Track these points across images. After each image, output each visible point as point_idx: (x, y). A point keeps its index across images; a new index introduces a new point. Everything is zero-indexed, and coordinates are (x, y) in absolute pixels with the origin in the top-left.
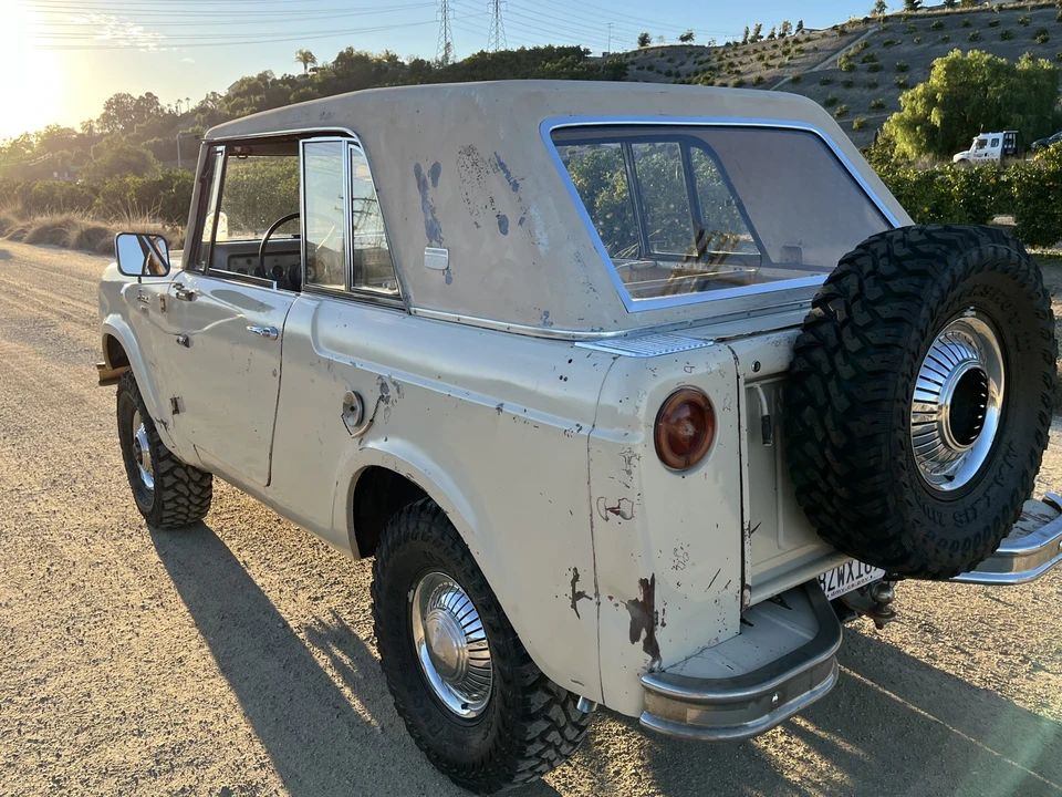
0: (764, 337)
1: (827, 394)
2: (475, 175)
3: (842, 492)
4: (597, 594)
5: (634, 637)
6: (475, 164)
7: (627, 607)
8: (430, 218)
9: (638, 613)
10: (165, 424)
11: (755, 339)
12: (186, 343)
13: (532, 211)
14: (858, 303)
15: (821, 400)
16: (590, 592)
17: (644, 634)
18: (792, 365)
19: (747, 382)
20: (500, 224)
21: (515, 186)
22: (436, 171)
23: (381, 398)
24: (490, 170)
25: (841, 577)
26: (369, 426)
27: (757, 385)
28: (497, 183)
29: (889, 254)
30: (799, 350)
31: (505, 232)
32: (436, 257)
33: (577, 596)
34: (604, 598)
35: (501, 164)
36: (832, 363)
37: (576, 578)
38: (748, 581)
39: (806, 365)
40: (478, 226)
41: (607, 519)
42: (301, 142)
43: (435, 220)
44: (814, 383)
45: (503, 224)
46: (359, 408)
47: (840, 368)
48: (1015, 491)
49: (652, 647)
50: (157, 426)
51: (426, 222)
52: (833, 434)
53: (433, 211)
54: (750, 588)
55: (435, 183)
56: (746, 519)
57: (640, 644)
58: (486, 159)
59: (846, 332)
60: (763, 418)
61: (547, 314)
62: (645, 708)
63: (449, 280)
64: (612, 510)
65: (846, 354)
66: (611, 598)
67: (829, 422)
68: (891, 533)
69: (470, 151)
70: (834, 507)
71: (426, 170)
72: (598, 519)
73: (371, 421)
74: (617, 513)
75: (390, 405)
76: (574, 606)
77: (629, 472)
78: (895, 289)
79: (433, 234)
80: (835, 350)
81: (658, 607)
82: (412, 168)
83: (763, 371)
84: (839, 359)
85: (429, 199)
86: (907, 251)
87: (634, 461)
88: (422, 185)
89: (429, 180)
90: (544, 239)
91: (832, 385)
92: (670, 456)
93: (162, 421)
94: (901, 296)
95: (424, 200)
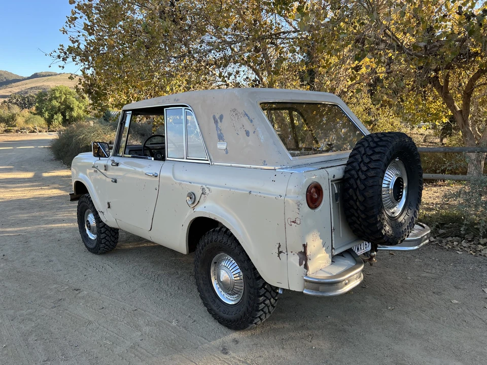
0: (335, 168)
1: (357, 184)
2: (236, 118)
3: (363, 216)
4: (287, 251)
5: (300, 264)
6: (236, 114)
7: (298, 254)
8: (219, 132)
9: (302, 256)
10: (103, 213)
11: (332, 168)
12: (116, 182)
13: (258, 129)
14: (365, 156)
15: (355, 186)
16: (284, 251)
17: (304, 263)
18: (344, 176)
19: (331, 181)
20: (246, 133)
21: (251, 121)
22: (221, 117)
23: (203, 193)
24: (242, 116)
25: (358, 249)
26: (198, 203)
27: (333, 183)
28: (245, 120)
29: (373, 141)
30: (346, 172)
31: (248, 136)
32: (222, 146)
33: (280, 252)
34: (289, 253)
35: (246, 114)
36: (358, 175)
37: (280, 246)
38: (334, 247)
39: (349, 176)
40: (238, 134)
41: (291, 225)
42: (165, 109)
43: (221, 133)
44: (352, 181)
45: (247, 133)
46: (194, 197)
47: (361, 176)
48: (413, 217)
49: (306, 267)
50: (99, 214)
51: (218, 134)
52: (359, 197)
53: (220, 130)
54: (334, 249)
55: (221, 121)
56: (333, 226)
57: (303, 266)
58: (241, 113)
59: (362, 165)
60: (336, 194)
61: (265, 161)
62: (305, 287)
63: (227, 153)
64: (293, 222)
65: (362, 171)
66: (292, 252)
67: (358, 193)
68: (379, 228)
69: (234, 110)
70: (359, 221)
71: (217, 117)
72: (287, 226)
73: (199, 201)
74: (295, 223)
75: (206, 195)
76: (279, 256)
77: (299, 209)
78: (376, 151)
79: (221, 138)
80: (359, 170)
81: (308, 253)
82: (212, 116)
83: (336, 178)
84: (360, 173)
85: (219, 126)
86: (378, 140)
87: (300, 205)
88: (216, 122)
89: (219, 120)
90: (262, 138)
91: (358, 182)
92: (311, 204)
93: (102, 212)
94: (379, 153)
95: (217, 127)
